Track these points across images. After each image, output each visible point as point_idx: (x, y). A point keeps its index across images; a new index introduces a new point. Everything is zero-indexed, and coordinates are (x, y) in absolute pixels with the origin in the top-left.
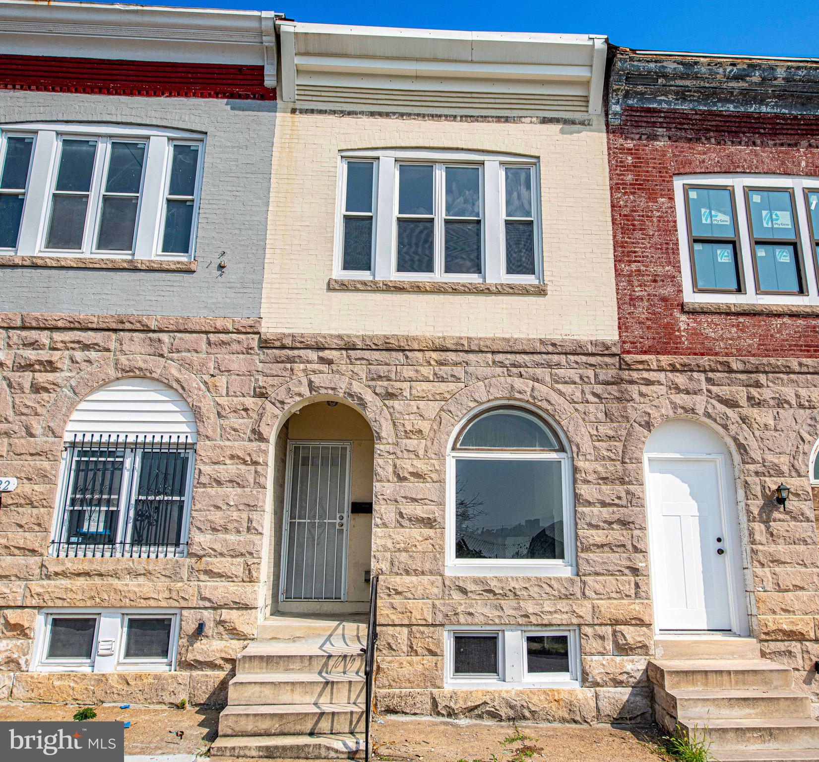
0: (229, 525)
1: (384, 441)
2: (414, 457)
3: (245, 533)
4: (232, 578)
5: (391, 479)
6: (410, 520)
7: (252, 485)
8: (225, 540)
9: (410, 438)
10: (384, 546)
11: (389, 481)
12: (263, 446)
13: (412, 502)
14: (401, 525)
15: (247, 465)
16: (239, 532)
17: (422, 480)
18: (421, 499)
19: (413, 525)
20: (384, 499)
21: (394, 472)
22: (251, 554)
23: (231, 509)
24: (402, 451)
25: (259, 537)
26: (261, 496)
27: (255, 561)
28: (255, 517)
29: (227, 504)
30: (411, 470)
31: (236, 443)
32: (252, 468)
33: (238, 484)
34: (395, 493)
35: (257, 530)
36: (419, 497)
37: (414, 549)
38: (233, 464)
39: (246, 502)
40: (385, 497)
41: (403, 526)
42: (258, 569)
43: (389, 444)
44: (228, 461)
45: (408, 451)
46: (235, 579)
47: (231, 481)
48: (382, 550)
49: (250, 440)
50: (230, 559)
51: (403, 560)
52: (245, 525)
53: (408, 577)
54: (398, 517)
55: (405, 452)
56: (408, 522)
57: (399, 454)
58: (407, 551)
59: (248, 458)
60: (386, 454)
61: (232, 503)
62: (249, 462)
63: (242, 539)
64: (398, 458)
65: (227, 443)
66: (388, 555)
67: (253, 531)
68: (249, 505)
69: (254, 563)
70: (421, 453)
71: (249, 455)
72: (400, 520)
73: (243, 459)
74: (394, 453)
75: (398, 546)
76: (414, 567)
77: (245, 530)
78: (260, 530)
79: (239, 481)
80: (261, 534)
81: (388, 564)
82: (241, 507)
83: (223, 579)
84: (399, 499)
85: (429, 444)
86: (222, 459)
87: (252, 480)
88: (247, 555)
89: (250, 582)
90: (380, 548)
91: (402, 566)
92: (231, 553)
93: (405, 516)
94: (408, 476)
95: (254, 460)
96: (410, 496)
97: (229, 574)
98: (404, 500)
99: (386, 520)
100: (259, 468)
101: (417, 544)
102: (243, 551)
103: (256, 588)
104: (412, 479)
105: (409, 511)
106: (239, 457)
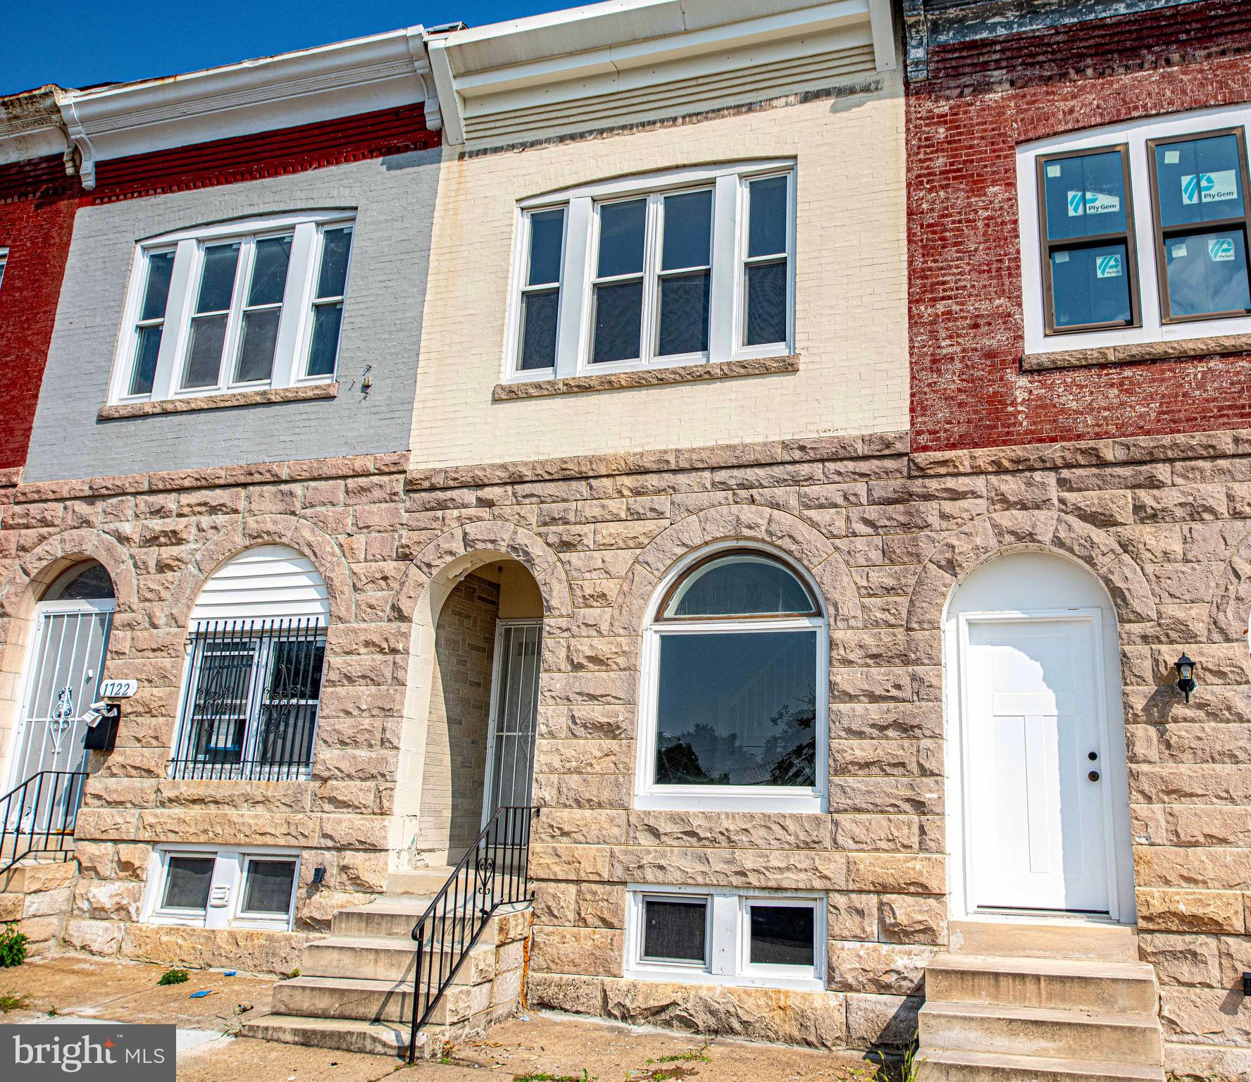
0: (359, 736)
1: (556, 613)
2: (595, 633)
3: (378, 747)
4: (359, 808)
5: (563, 668)
6: (585, 726)
7: (390, 681)
8: (355, 757)
9: (592, 607)
10: (549, 765)
11: (560, 670)
12: (404, 626)
13: (590, 700)
14: (573, 734)
15: (385, 654)
16: (371, 746)
17: (604, 668)
18: (602, 696)
19: (590, 733)
20: (552, 697)
21: (568, 657)
22: (383, 776)
23: (364, 714)
24: (578, 626)
25: (394, 752)
26: (398, 697)
27: (388, 785)
28: (389, 725)
29: (358, 708)
30: (589, 653)
31: (373, 624)
32: (390, 657)
33: (372, 680)
34: (567, 688)
35: (391, 743)
36: (598, 692)
37: (589, 769)
38: (367, 654)
39: (381, 705)
40: (553, 694)
41: (576, 736)
42: (391, 796)
43: (562, 616)
44: (362, 650)
45: (587, 625)
46: (364, 810)
47: (364, 677)
48: (547, 770)
49: (390, 620)
50: (358, 783)
51: (573, 786)
52: (378, 736)
53: (580, 811)
54: (570, 722)
55: (583, 626)
56: (582, 729)
57: (575, 629)
58: (580, 773)
59: (385, 645)
60: (557, 631)
61: (364, 707)
62: (387, 650)
63: (374, 755)
64: (574, 636)
65: (363, 625)
66: (554, 778)
67: (387, 744)
68: (383, 709)
69: (386, 789)
70: (604, 627)
71: (386, 640)
72: (572, 726)
73: (379, 646)
74: (568, 630)
75: (568, 765)
76: (587, 796)
77: (379, 744)
78: (395, 744)
79: (372, 675)
80: (397, 748)
81: (554, 791)
82: (375, 712)
83: (350, 810)
84: (572, 696)
85: (616, 613)
86: (355, 646)
87: (389, 675)
88: (379, 777)
89: (382, 814)
90: (545, 769)
91: (571, 794)
92: (361, 774)
93: (578, 721)
94: (585, 662)
95: (392, 646)
96: (587, 691)
97: (356, 803)
98: (579, 698)
99: (553, 728)
100: (398, 658)
101: (594, 761)
102: (374, 772)
103: (386, 823)
104: (591, 666)
105: (584, 713)
106: (374, 644)
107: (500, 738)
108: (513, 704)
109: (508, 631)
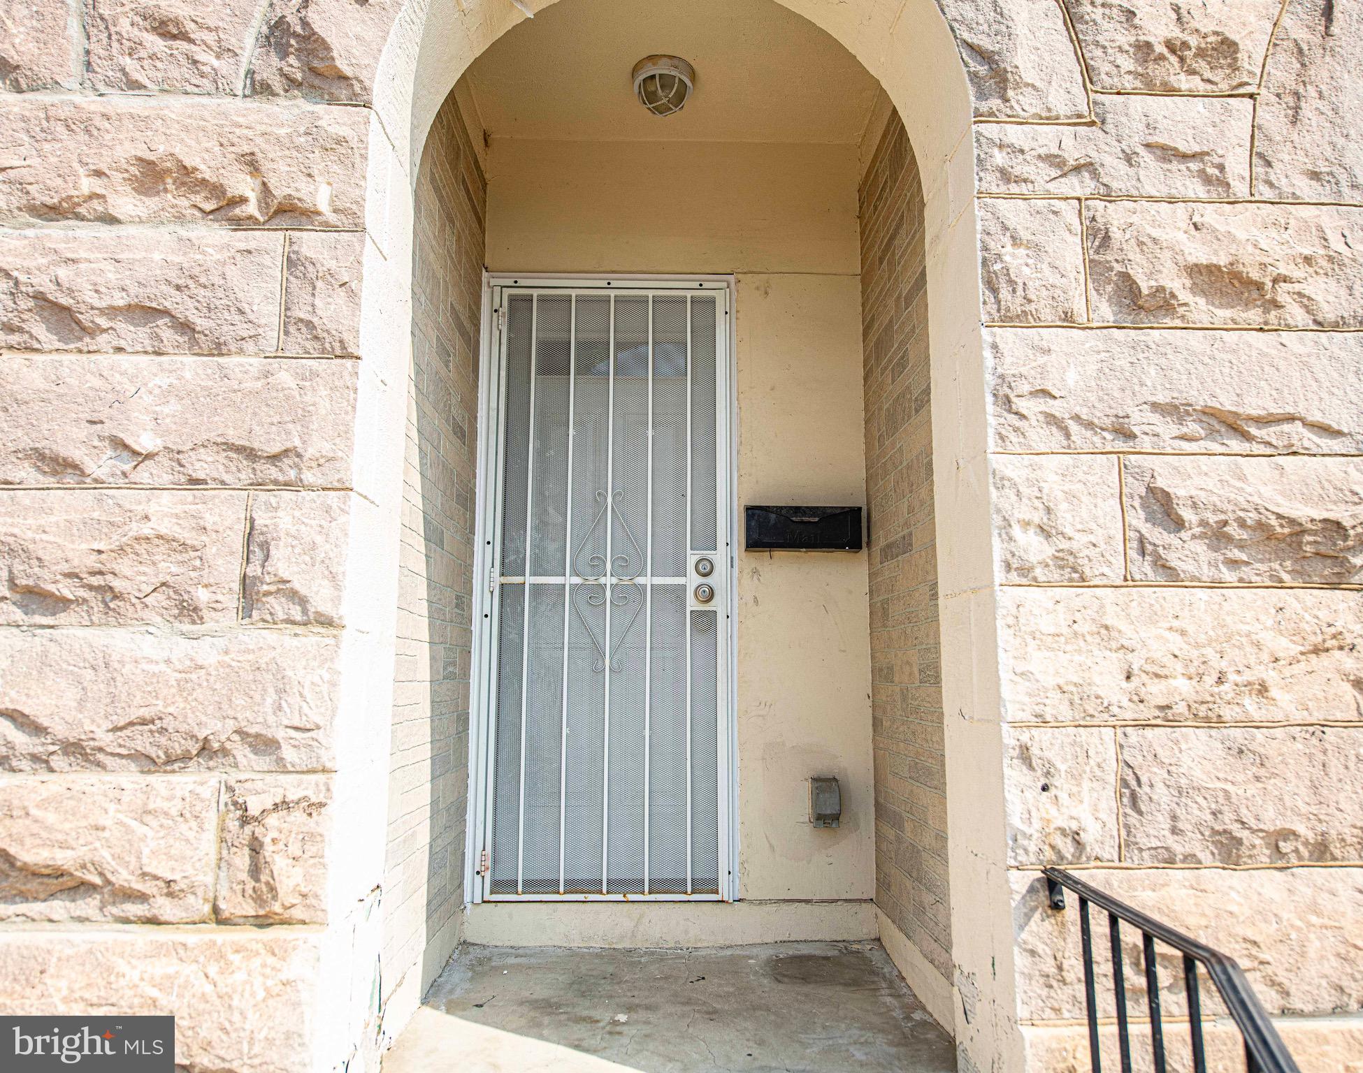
0: (125, 566)
1: (1025, 103)
2: (1198, 189)
3: (229, 619)
4: (143, 898)
5: (1078, 310)
6: (1217, 536)
7: (271, 337)
8: (104, 664)
9: (1170, 91)
11: (1068, 320)
12: (334, 119)
13: (1212, 434)
14: (1161, 565)
15: (239, 224)
16: (189, 611)
17: (1254, 316)
18: (1264, 420)
19: (1233, 564)
20: (1052, 420)
21: (1095, 270)
22: (264, 745)
23: (144, 475)
24: (1129, 158)
25: (312, 639)
26: (321, 400)
27: (293, 787)
28: (285, 521)
29: (120, 445)
30: (1199, 253)
31: (176, 105)
32: (272, 241)
33: (185, 327)
34: (1113, 386)
35: (303, 602)
36: (1254, 405)
37: (1253, 705)
38: (155, 220)
39: (234, 437)
40: (1056, 408)
41: (1169, 574)
42: (308, 838)
43: (1051, 119)
44: (125, 203)
45: (1167, 153)
46: (164, 907)
47: (143, 313)
48: (1066, 713)
49: (260, 89)
50: (129, 778)
51: (1199, 775)
52: (228, 569)
53: (1240, 875)
54: (1137, 519)
55: (1147, 159)
56: (1200, 547)
57: (1114, 168)
58: (1213, 722)
59: (243, 185)
60: (1041, 174)
61: (146, 442)
62: (252, 208)
63: (207, 653)
64: (1108, 196)
65: (121, 102)
66: (1102, 743)
67: (279, 607)
68: (250, 454)
69: (283, 806)
70: (1237, 165)
71: (251, 164)
72: (1157, 535)
73: (216, 190)
74: (1087, 167)
75: (1157, 692)
77: (231, 601)
78: (320, 602)
79: (185, 308)
80: (326, 622)
81: (1110, 801)
82: (205, 464)
83: (88, 906)
84: (1140, 419)
85: (1275, 118)
86: (87, 185)
87: (268, 313)
88: (242, 752)
89: (263, 922)
90: (1053, 705)
91: (1196, 811)
92: (141, 741)
93: (1187, 514)
94: (1182, 289)
95: (280, 192)
96: (1201, 400)
97: (124, 877)
98: (1167, 429)
99: (1079, 542)
100: (310, 243)
101: (1270, 675)
102: (217, 729)
103: (294, 968)
104: (1199, 308)
105: (1208, 484)
106: (187, 178)
107: (509, 596)
108: (551, 500)
109: (519, 306)
